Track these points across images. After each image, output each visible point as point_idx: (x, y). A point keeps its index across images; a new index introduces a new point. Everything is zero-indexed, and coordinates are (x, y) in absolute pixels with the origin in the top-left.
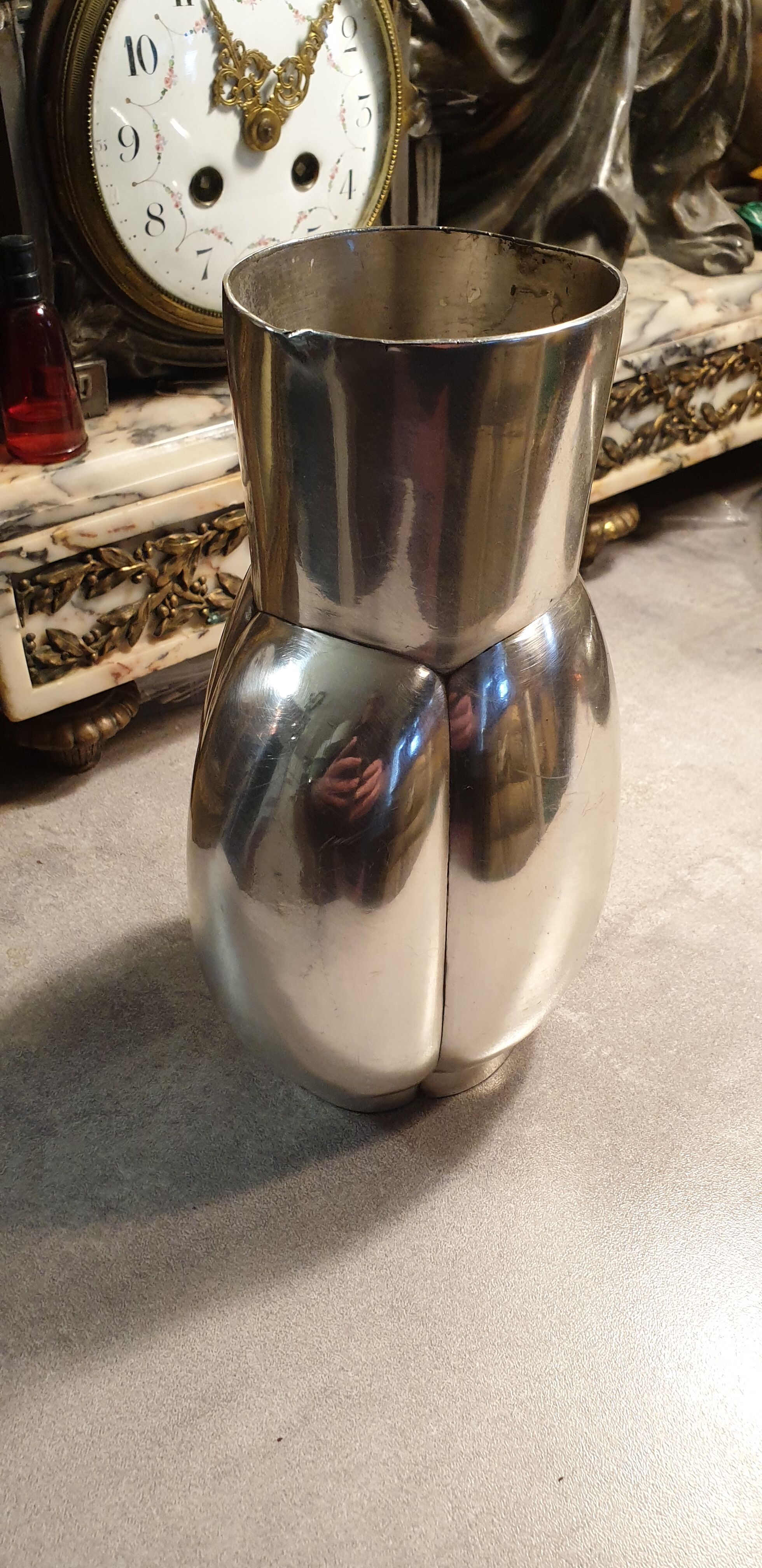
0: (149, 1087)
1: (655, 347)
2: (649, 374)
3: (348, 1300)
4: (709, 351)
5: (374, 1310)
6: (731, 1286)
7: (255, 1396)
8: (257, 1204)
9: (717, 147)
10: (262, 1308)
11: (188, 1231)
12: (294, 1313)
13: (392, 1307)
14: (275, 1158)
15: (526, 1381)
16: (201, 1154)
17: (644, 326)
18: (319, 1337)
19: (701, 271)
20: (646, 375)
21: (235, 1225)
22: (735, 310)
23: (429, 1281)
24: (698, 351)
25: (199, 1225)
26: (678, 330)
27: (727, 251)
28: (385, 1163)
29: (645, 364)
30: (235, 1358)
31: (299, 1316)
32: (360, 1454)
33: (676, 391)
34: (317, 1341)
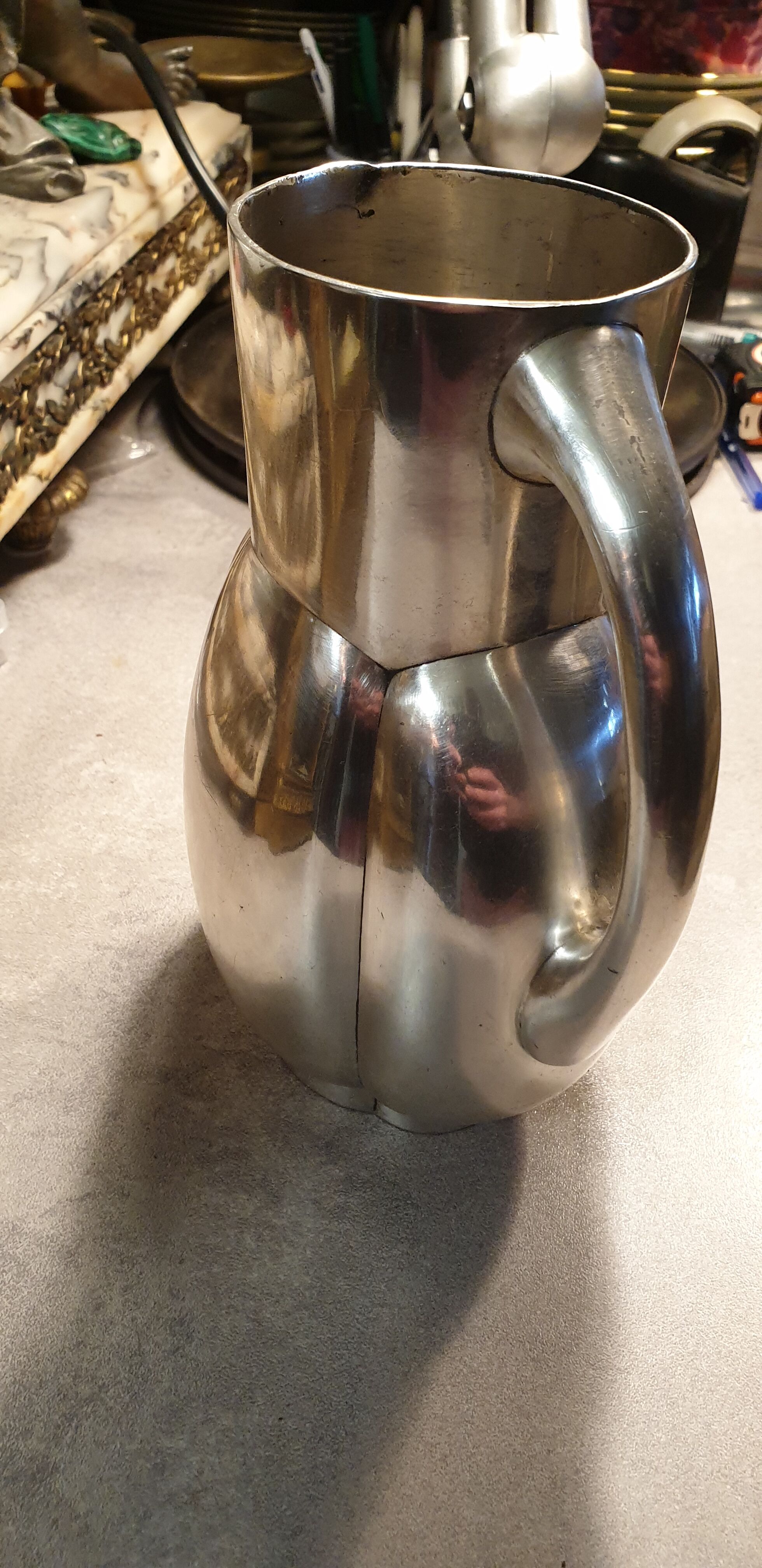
0: (111, 1335)
1: (62, 290)
2: (67, 321)
3: (494, 1385)
4: (101, 283)
5: (522, 1376)
6: (733, 1137)
7: (506, 1546)
8: (334, 1366)
9: (8, 56)
10: (434, 1460)
11: (296, 1448)
12: (465, 1438)
13: (533, 1359)
14: (306, 1308)
15: (682, 1332)
16: (234, 1361)
17: (42, 268)
18: (504, 1441)
19: (48, 198)
20: (64, 323)
21: (333, 1403)
22: (103, 233)
23: (539, 1312)
24: (94, 286)
25: (300, 1432)
26: (72, 267)
27: (64, 172)
28: (404, 1235)
29: (63, 311)
30: (457, 1528)
31: (471, 1438)
32: (632, 1513)
33: (86, 333)
34: (506, 1446)
